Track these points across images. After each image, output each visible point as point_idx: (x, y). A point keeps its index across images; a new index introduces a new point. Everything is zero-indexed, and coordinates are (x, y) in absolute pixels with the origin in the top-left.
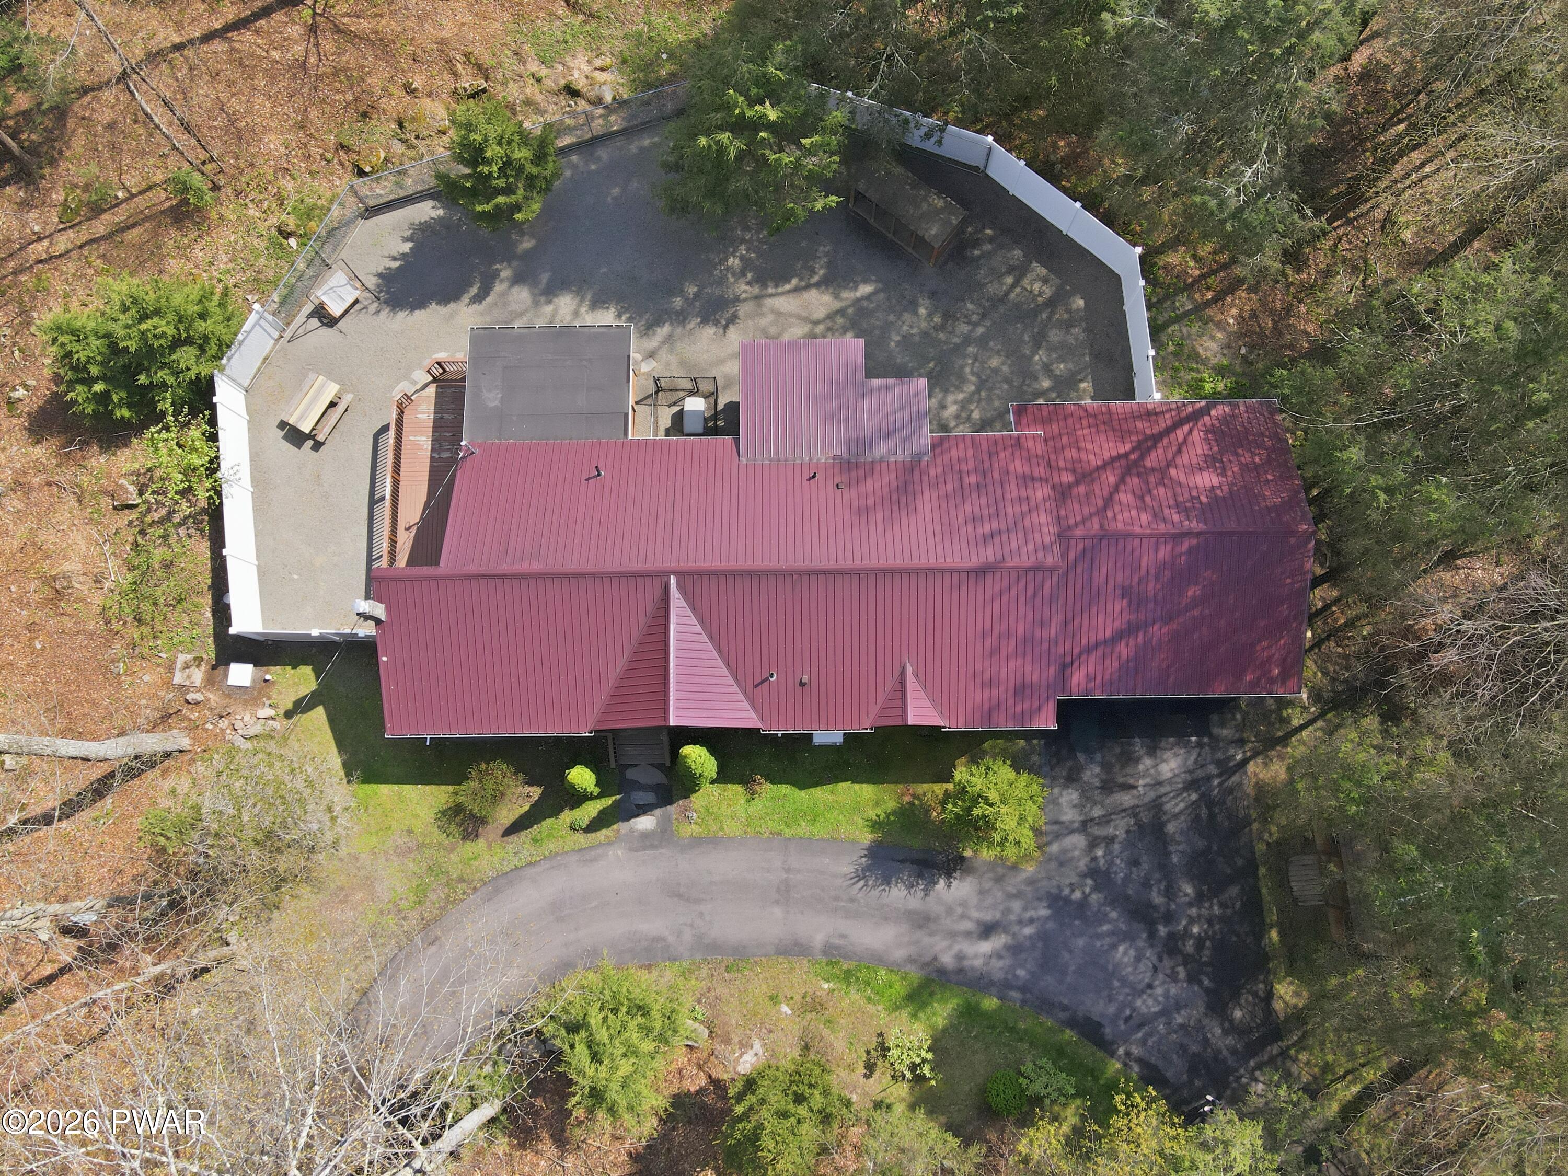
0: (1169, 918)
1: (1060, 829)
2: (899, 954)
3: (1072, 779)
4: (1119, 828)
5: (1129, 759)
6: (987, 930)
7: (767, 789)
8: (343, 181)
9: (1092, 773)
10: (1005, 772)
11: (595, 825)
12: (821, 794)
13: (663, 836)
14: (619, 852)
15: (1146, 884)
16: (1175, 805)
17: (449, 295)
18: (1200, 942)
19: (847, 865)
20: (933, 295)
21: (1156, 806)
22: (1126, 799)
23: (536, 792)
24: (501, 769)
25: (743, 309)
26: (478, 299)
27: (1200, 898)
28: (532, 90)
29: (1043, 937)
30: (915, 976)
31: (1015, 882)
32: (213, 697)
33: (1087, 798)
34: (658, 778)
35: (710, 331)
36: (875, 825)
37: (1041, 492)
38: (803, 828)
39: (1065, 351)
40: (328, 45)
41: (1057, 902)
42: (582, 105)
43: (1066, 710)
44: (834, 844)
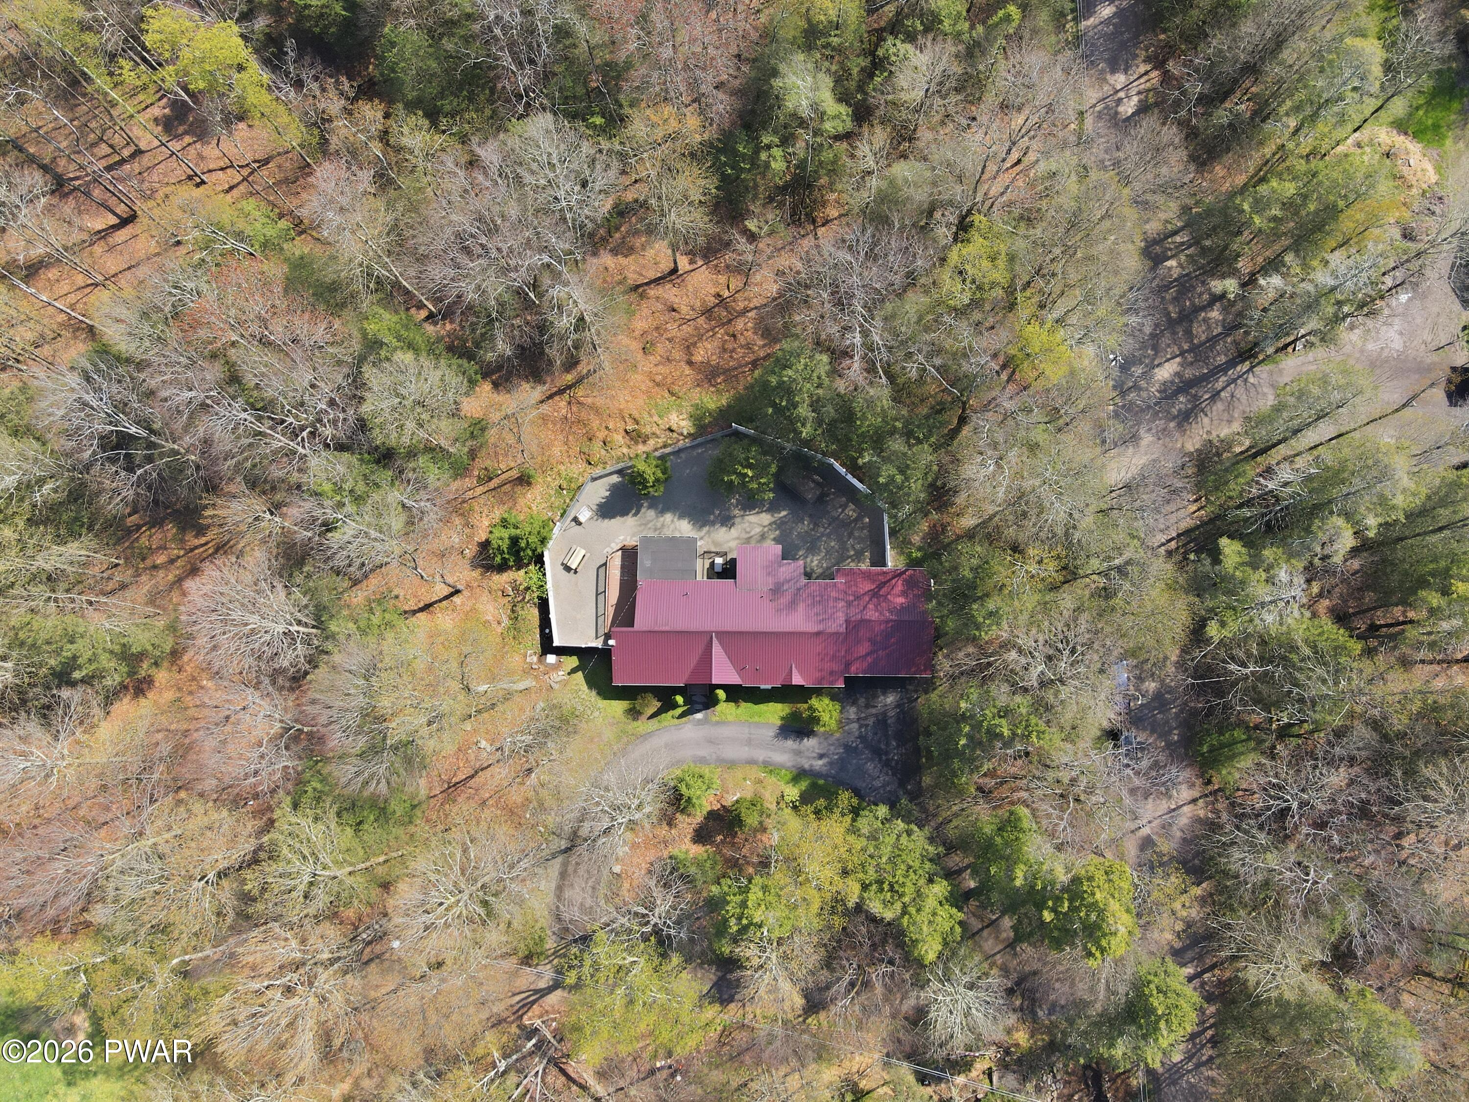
0: (887, 753)
1: (850, 721)
2: (789, 764)
3: (854, 703)
4: (871, 721)
5: (875, 696)
6: (821, 756)
7: (743, 705)
8: (582, 466)
9: (862, 701)
10: (826, 701)
11: (681, 716)
12: (763, 707)
13: (705, 721)
14: (689, 726)
15: (879, 742)
16: (891, 713)
17: (624, 513)
18: (897, 762)
19: (771, 732)
20: (810, 516)
21: (884, 714)
22: (874, 711)
23: (659, 704)
24: (650, 696)
25: (737, 520)
26: (635, 515)
27: (898, 746)
28: (655, 429)
29: (841, 759)
30: (795, 772)
31: (832, 740)
32: (542, 668)
33: (859, 710)
34: (704, 699)
35: (724, 529)
36: (782, 718)
37: (841, 604)
38: (756, 719)
39: (860, 540)
40: (574, 409)
41: (847, 747)
42: (675, 435)
43: (847, 680)
44: (767, 725)
